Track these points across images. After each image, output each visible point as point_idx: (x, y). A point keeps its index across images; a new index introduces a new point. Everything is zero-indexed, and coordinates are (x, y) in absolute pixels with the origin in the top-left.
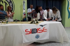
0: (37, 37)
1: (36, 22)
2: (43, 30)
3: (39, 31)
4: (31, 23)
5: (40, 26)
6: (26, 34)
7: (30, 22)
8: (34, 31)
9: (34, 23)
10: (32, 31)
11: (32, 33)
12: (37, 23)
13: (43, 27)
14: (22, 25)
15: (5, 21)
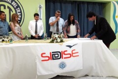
4: (51, 42)
8: (56, 56)
9: (57, 42)
10: (53, 55)
12: (62, 41)
14: (35, 46)
15: (8, 38)
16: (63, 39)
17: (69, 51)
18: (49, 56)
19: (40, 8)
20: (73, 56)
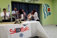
1: (19, 22)
2: (26, 29)
3: (22, 30)
5: (23, 25)
7: (14, 22)
9: (18, 23)
10: (16, 30)
11: (16, 32)
12: (21, 23)
13: (26, 26)
16: (21, 21)
17: (24, 27)
19: (9, 6)
20: (26, 30)
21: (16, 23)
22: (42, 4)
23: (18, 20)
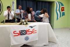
0: (27, 39)
2: (33, 31)
4: (20, 24)
5: (30, 27)
6: (14, 36)
9: (24, 24)
12: (27, 24)
13: (33, 28)
14: (9, 27)
18: (19, 33)
20: (33, 33)
21: (21, 24)
22: (54, 2)
23: (23, 20)
